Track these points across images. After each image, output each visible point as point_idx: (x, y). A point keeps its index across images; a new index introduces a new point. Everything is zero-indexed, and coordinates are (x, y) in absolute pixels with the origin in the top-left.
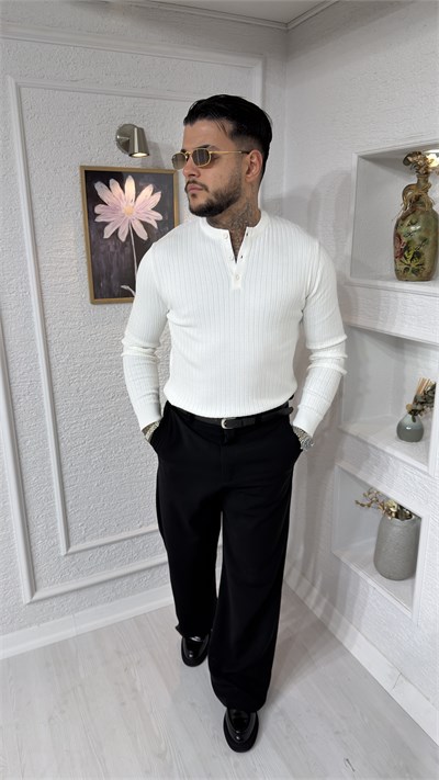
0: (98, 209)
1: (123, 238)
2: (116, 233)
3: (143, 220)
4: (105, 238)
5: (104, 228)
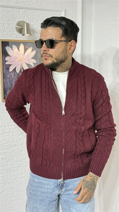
0: (7, 59)
1: (18, 71)
2: (15, 69)
3: (27, 63)
4: (10, 71)
5: (9, 67)
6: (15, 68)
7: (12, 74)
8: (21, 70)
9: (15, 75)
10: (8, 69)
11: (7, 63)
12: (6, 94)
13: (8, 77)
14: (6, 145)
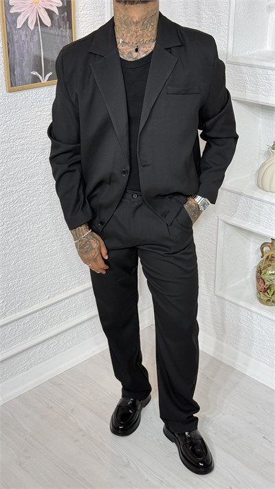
0: (12, 1)
3: (47, 7)
4: (18, 27)
5: (17, 18)
6: (27, 20)
7: (23, 33)
8: (36, 24)
9: (26, 35)
10: (15, 22)
11: (13, 11)
12: (14, 75)
13: (15, 40)
14: (19, 176)
